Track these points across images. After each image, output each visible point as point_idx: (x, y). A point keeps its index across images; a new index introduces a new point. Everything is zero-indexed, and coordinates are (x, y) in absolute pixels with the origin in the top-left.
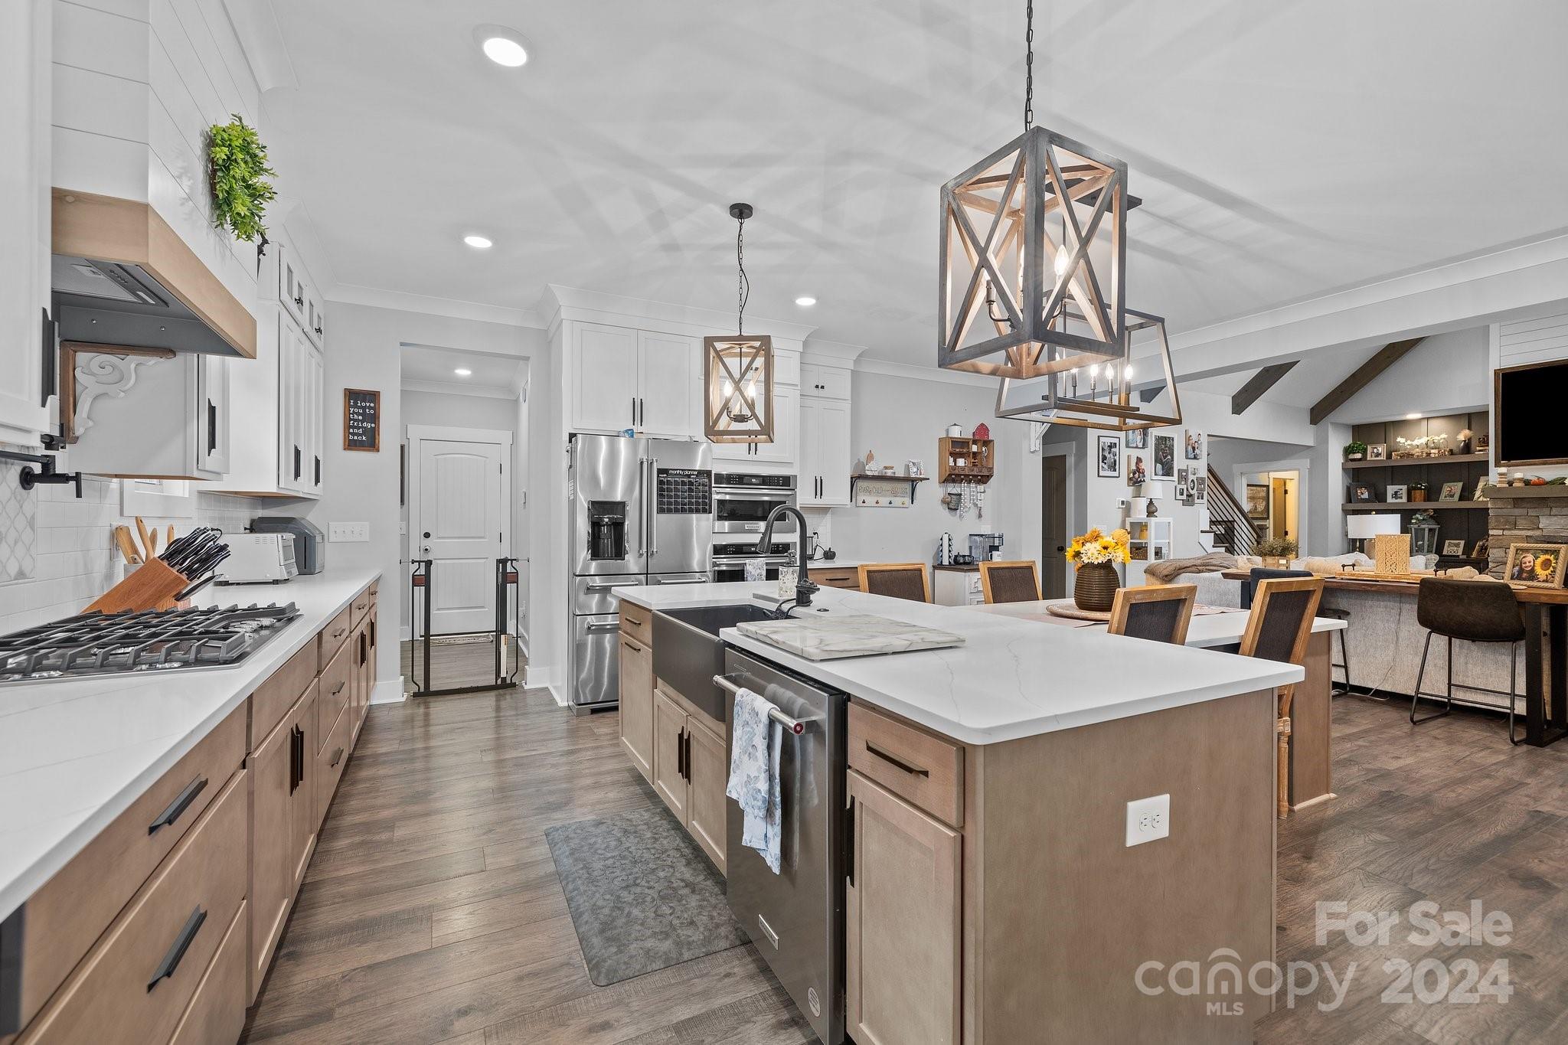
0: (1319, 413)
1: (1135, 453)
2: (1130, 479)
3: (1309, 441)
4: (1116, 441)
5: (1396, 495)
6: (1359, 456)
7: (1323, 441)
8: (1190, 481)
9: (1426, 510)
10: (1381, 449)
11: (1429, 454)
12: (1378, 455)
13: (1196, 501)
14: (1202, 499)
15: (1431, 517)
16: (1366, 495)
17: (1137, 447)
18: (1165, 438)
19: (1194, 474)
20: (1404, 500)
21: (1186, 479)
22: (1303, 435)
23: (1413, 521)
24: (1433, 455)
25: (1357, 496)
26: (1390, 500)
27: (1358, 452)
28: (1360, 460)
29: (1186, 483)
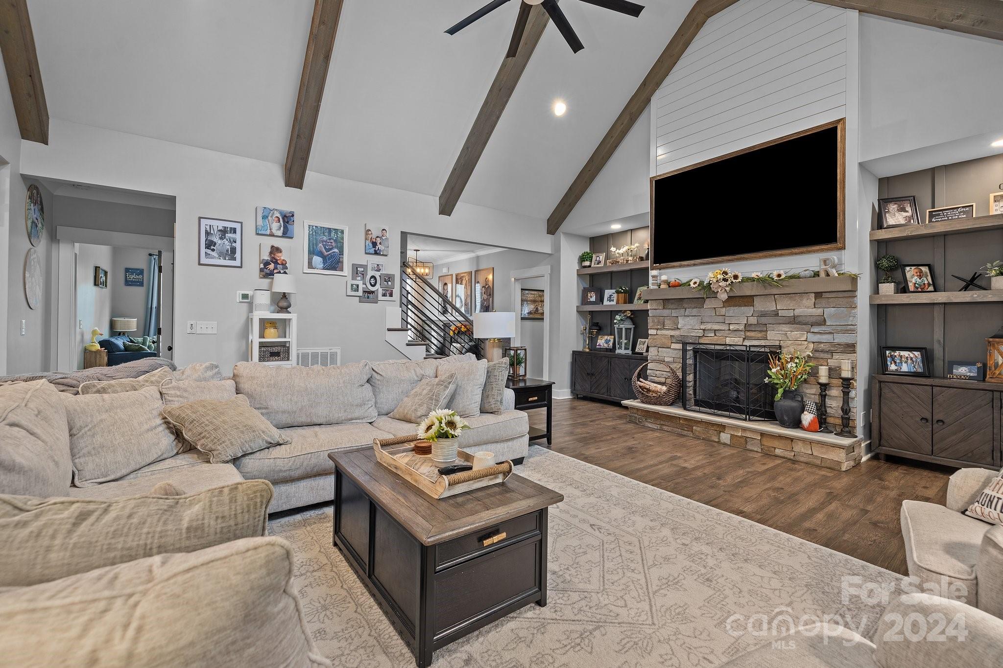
0: (554, 224)
1: (269, 242)
2: (261, 270)
3: (548, 250)
4: (237, 226)
5: (610, 299)
6: (587, 263)
7: (557, 248)
8: (368, 277)
9: (625, 311)
10: (602, 257)
11: (627, 261)
12: (599, 262)
13: (380, 297)
14: (391, 295)
15: (628, 317)
16: (593, 299)
17: (272, 235)
18: (330, 229)
19: (379, 270)
20: (614, 303)
21: (363, 275)
22: (544, 245)
23: (615, 321)
24: (629, 262)
25: (588, 299)
26: (606, 302)
27: (587, 260)
28: (590, 266)
29: (363, 278)
